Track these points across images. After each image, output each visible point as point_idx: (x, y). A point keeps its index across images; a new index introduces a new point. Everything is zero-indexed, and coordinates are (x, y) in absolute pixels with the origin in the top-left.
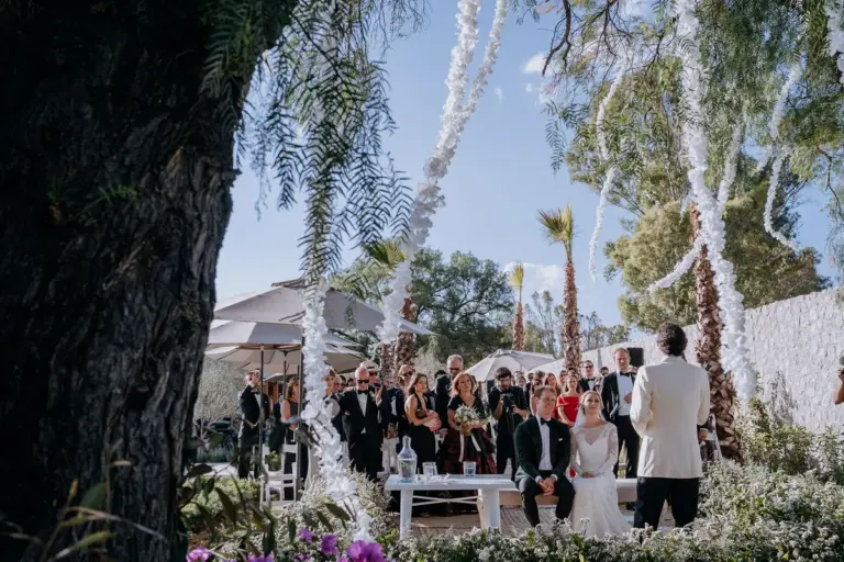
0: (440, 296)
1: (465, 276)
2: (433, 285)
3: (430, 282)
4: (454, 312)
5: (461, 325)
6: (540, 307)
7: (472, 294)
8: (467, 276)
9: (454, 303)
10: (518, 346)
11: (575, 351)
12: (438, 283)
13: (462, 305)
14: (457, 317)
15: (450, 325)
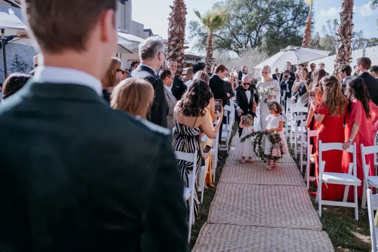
0: (273, 18)
1: (287, 7)
2: (269, 11)
3: (267, 9)
4: (279, 26)
5: (283, 34)
6: (330, 28)
7: (290, 16)
8: (288, 6)
9: (280, 22)
10: (306, 45)
11: (346, 49)
12: (271, 10)
13: (284, 23)
14: (281, 30)
15: (277, 34)
